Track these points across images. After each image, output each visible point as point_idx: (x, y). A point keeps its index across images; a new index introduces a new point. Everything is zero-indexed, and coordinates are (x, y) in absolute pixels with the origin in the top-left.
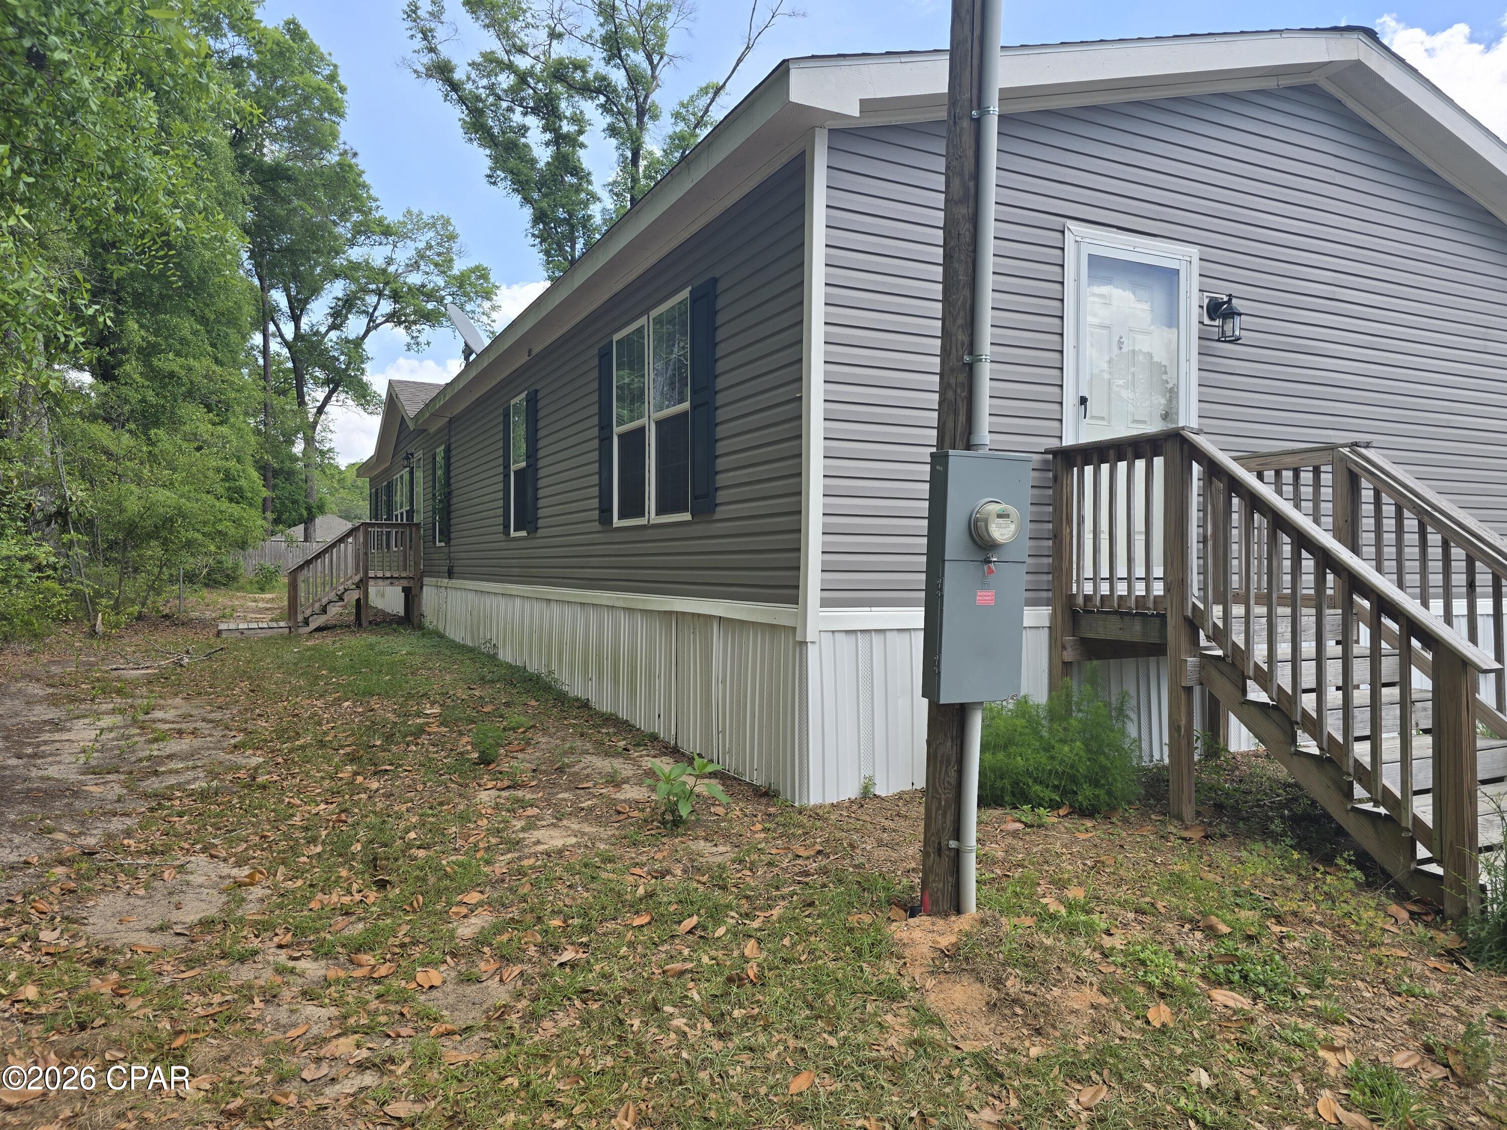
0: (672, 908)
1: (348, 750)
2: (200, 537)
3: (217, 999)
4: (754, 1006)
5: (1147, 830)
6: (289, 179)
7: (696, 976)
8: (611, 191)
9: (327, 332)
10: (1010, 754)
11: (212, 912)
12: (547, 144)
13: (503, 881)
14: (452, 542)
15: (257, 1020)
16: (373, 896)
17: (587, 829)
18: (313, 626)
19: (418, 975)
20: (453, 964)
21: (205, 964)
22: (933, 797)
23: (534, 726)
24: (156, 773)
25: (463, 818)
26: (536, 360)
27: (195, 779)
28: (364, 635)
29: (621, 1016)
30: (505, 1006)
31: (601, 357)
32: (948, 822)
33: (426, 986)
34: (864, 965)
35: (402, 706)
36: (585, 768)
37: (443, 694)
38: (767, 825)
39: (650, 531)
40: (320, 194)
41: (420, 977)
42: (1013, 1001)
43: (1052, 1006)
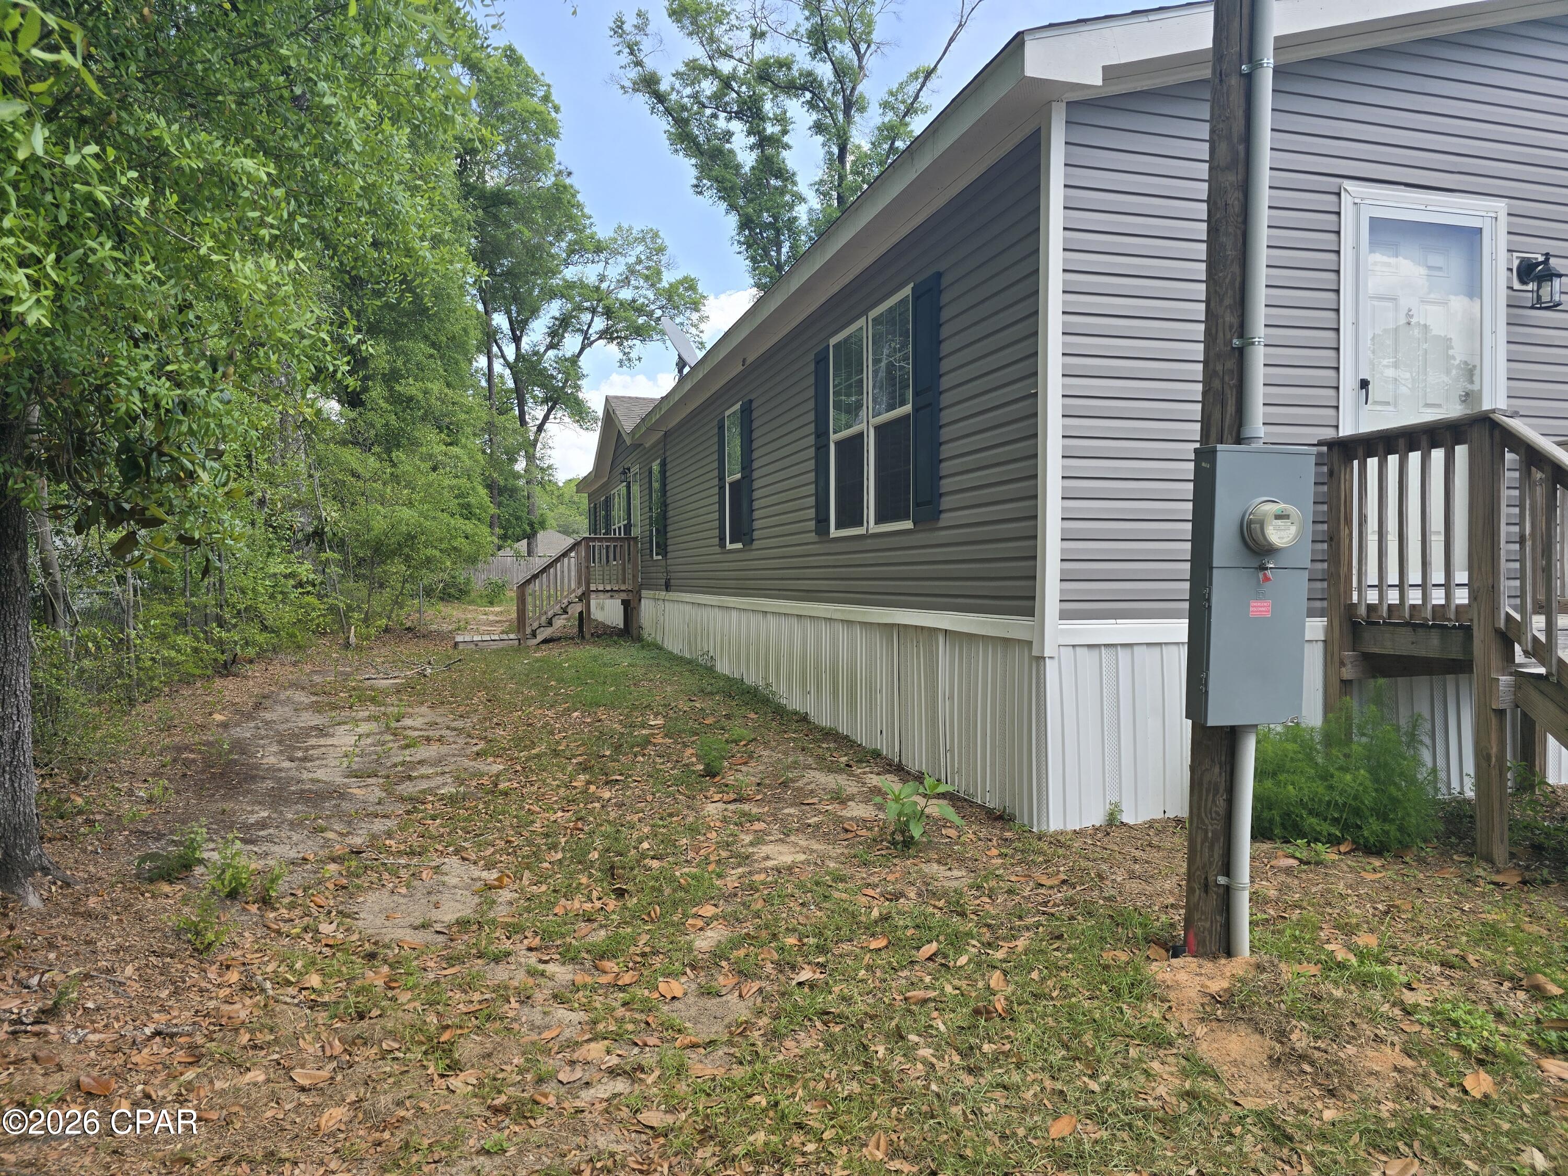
0: (909, 933)
1: (580, 759)
2: (437, 553)
3: (477, 997)
4: (1005, 1041)
5: (1450, 872)
6: (509, 203)
7: (940, 1005)
8: (817, 190)
9: (546, 351)
10: (1280, 782)
11: (466, 912)
12: (752, 148)
13: (736, 895)
14: (669, 555)
15: (514, 1020)
16: (612, 904)
17: (815, 846)
18: (540, 638)
19: (660, 985)
20: (692, 976)
21: (464, 963)
22: (1198, 827)
23: (755, 739)
24: (410, 778)
25: (693, 830)
26: (751, 370)
27: (445, 784)
28: (588, 647)
29: (865, 1042)
30: (746, 1022)
31: (817, 363)
32: (1216, 856)
33: (669, 997)
34: (1125, 1007)
35: (627, 717)
36: (808, 784)
37: (665, 705)
38: (1004, 850)
39: (869, 541)
40: (538, 217)
41: (662, 987)
42: (1300, 1056)
43: (1347, 1065)
